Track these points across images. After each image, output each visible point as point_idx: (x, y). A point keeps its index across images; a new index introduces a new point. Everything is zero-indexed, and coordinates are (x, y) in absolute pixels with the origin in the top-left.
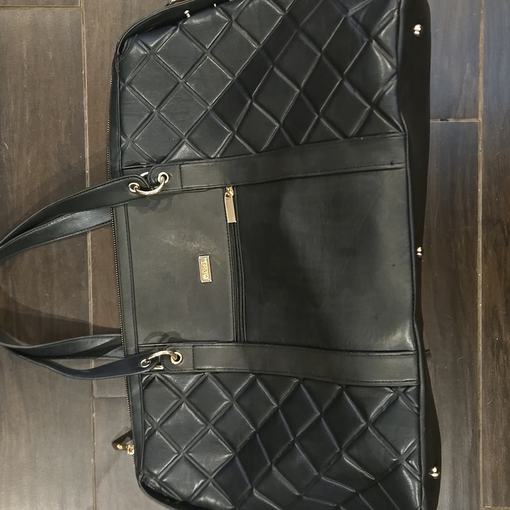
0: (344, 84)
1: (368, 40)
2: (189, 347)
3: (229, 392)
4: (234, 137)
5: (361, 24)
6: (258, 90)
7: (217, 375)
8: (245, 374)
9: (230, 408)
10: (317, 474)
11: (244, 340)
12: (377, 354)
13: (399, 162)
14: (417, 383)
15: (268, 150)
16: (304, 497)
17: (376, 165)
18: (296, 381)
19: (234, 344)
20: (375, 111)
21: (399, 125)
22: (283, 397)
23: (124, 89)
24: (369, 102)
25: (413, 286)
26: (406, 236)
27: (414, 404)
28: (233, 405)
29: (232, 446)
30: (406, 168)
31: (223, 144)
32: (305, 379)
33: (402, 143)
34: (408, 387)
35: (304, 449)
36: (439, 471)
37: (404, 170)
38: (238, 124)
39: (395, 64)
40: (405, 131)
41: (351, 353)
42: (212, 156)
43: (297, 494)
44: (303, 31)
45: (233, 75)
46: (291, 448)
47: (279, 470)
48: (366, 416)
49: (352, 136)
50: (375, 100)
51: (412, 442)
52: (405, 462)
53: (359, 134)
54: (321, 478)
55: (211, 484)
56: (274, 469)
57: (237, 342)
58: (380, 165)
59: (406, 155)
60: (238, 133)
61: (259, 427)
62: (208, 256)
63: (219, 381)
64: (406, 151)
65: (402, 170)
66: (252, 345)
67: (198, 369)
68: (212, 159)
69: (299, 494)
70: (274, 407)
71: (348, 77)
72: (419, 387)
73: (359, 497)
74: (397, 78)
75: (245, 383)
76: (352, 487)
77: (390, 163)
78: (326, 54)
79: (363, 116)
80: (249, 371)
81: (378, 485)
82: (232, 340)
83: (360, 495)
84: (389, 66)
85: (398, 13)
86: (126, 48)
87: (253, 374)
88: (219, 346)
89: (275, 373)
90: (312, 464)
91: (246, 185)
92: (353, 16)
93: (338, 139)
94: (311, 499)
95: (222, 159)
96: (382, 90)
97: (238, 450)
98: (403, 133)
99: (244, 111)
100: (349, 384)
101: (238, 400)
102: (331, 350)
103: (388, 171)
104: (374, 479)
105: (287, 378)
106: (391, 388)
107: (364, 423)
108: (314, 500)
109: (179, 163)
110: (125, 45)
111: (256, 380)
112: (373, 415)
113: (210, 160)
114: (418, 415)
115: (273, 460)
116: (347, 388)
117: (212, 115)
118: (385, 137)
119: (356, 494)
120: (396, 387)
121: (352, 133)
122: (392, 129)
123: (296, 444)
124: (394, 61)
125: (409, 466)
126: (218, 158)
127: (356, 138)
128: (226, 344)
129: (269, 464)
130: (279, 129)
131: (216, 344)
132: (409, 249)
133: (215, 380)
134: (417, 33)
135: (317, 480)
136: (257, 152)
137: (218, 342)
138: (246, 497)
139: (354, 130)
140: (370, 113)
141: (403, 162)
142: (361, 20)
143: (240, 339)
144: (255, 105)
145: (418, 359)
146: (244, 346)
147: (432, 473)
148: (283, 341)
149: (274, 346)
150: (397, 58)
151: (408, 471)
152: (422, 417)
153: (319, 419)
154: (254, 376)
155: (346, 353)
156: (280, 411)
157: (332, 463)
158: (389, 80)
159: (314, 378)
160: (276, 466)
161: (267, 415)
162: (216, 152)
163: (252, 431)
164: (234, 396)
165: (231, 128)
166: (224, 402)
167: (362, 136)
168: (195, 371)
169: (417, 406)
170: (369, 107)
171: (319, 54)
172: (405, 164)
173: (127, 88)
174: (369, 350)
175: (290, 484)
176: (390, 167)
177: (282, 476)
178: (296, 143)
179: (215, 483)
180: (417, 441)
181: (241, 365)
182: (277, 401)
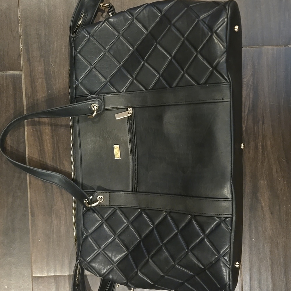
0: (197, 56)
1: (211, 33)
2: (107, 193)
3: (127, 218)
4: (133, 81)
5: (206, 24)
6: (148, 56)
7: (121, 209)
8: (136, 209)
9: (128, 227)
10: (174, 263)
11: (136, 191)
12: (211, 199)
13: (227, 98)
14: (231, 216)
15: (152, 89)
16: (165, 276)
17: (214, 100)
18: (165, 213)
19: (131, 193)
20: (214, 71)
21: (227, 79)
22: (157, 222)
23: (77, 55)
24: (212, 66)
25: (232, 164)
26: (230, 137)
27: (229, 227)
28: (129, 225)
29: (127, 248)
30: (230, 102)
31: (127, 85)
32: (171, 212)
33: (228, 88)
34: (227, 218)
35: (167, 250)
36: (239, 264)
37: (229, 102)
38: (136, 74)
39: (225, 46)
40: (230, 82)
41: (198, 198)
42: (121, 91)
43: (162, 274)
44: (174, 25)
45: (133, 47)
46: (160, 249)
47: (153, 261)
48: (204, 232)
49: (202, 84)
50: (215, 65)
51: (227, 247)
52: (222, 258)
53: (206, 83)
54: (175, 266)
55: (115, 268)
56: (150, 261)
57: (133, 191)
58: (216, 100)
59: (230, 95)
60: (136, 79)
61: (142, 238)
62: (119, 145)
63: (123, 212)
64: (230, 92)
65: (228, 102)
66: (141, 193)
67: (112, 205)
68: (121, 92)
69: (163, 275)
70: (152, 227)
71: (200, 52)
72: (232, 218)
73: (195, 277)
74: (227, 54)
75: (136, 214)
76: (192, 272)
77: (222, 98)
78: (187, 39)
79: (208, 73)
80: (138, 208)
81: (206, 271)
82: (130, 190)
83: (196, 276)
84: (222, 47)
85: (227, 19)
86: (78, 33)
87: (140, 209)
88: (123, 194)
89: (153, 209)
90: (171, 258)
91: (139, 107)
92: (202, 20)
93: (195, 85)
94: (169, 277)
95: (126, 93)
96: (219, 60)
97: (130, 250)
98: (230, 83)
99: (139, 67)
100: (196, 214)
101: (132, 223)
102: (188, 196)
103: (220, 103)
104: (204, 268)
105: (160, 211)
106: (217, 217)
107: (202, 236)
108: (171, 278)
109: (103, 95)
110: (77, 31)
111: (142, 213)
112: (207, 232)
113: (119, 93)
114: (231, 233)
115: (150, 256)
116: (195, 217)
117: (122, 69)
118: (220, 85)
119: (194, 276)
120: (221, 218)
121: (202, 82)
122: (224, 81)
123: (163, 247)
124: (225, 44)
125: (224, 260)
126: (124, 92)
127: (204, 85)
128: (127, 192)
129: (148, 258)
130: (159, 78)
131: (121, 192)
132: (230, 145)
133: (120, 211)
134: (236, 30)
135: (174, 266)
136: (146, 89)
137: (123, 191)
138: (134, 275)
139: (203, 81)
140: (212, 72)
141: (229, 98)
142: (207, 23)
143: (134, 190)
144: (146, 64)
145: (233, 203)
146: (136, 194)
147: (236, 264)
148: (160, 192)
149: (154, 194)
150: (227, 43)
151: (224, 263)
152: (233, 234)
153: (177, 234)
154: (141, 210)
155: (196, 198)
156: (154, 229)
157: (182, 257)
158: (222, 55)
159: (176, 211)
160: (151, 259)
161: (147, 232)
162: (123, 89)
163: (139, 240)
164: (130, 221)
165: (132, 76)
166: (124, 224)
167: (207, 84)
168: (110, 206)
169: (230, 228)
170: (211, 69)
171: (183, 39)
172: (230, 99)
173: (78, 55)
174: (207, 197)
175: (158, 269)
176: (222, 101)
177: (154, 265)
178: (170, 87)
179: (117, 268)
180: (229, 247)
181: (134, 204)
182: (153, 224)
